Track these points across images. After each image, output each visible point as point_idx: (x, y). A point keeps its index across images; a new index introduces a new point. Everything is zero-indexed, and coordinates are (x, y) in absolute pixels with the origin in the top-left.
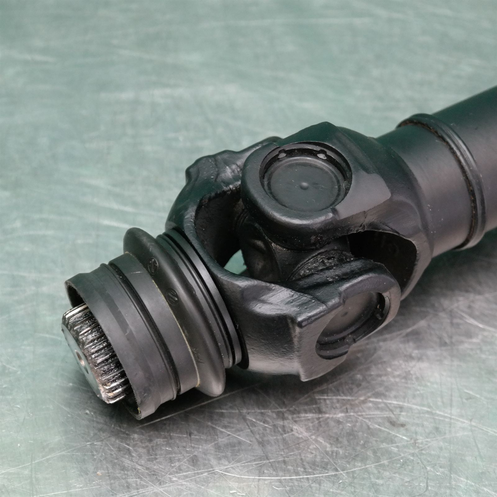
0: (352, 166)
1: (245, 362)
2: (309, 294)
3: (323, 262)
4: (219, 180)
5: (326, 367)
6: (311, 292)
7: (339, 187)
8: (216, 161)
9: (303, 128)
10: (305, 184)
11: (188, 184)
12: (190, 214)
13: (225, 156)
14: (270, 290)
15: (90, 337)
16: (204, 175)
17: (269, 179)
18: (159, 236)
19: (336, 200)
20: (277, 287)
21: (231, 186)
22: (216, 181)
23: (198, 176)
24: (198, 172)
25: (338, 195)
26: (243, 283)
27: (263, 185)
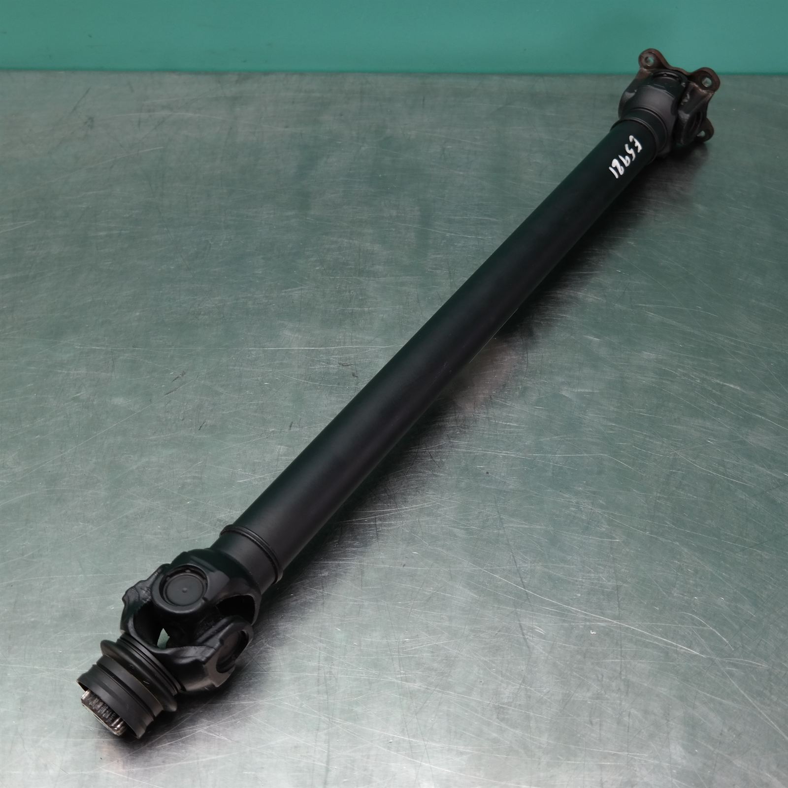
0: (205, 573)
1: (183, 689)
2: (204, 645)
3: (207, 625)
4: (141, 599)
5: (225, 677)
6: (205, 644)
7: (202, 584)
8: (136, 589)
9: (175, 557)
10: (185, 589)
11: (125, 605)
12: (131, 624)
13: (140, 585)
14: (183, 650)
15: (99, 706)
16: (132, 599)
17: (166, 593)
18: (118, 640)
19: (203, 592)
20: (187, 647)
21: (148, 600)
22: (139, 599)
23: (129, 601)
24: (128, 597)
25: (203, 588)
26: (168, 652)
27: (164, 599)
